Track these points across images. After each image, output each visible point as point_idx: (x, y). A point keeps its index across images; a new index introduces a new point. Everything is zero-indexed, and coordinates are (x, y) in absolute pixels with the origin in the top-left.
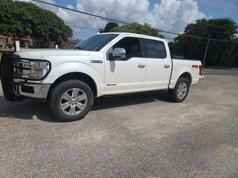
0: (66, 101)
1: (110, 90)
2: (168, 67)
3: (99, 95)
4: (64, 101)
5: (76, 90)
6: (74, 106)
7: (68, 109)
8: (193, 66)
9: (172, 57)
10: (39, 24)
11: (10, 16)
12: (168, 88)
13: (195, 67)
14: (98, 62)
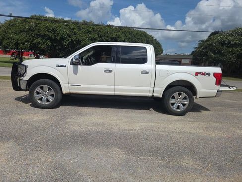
0: (40, 94)
1: (75, 89)
2: (147, 73)
3: (64, 92)
4: (38, 93)
5: (46, 87)
6: (46, 98)
7: (41, 99)
12: (153, 95)
13: (203, 74)
14: (62, 66)
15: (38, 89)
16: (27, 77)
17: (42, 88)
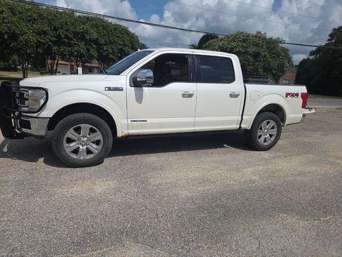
0: (74, 141)
1: (137, 128)
2: (236, 96)
3: (120, 134)
4: (70, 141)
5: (85, 127)
6: (85, 147)
7: (76, 151)
8: (287, 95)
9: (246, 81)
10: (106, 44)
11: (72, 35)
12: (240, 127)
13: (293, 95)
14: (116, 89)
15: (71, 133)
16: (49, 112)
17: (78, 130)
